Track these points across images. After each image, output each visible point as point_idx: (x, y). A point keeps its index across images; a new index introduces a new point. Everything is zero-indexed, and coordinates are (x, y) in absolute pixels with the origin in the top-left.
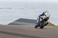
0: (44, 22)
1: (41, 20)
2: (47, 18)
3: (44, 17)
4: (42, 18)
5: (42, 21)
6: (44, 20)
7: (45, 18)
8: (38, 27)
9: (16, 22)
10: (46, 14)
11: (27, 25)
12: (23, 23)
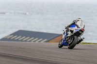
0: (75, 37)
1: (70, 34)
2: (81, 30)
3: (75, 29)
4: (72, 31)
5: (72, 35)
6: (75, 34)
7: (76, 31)
8: (64, 47)
9: (12, 36)
10: (78, 23)
11: (30, 41)
12: (24, 37)
